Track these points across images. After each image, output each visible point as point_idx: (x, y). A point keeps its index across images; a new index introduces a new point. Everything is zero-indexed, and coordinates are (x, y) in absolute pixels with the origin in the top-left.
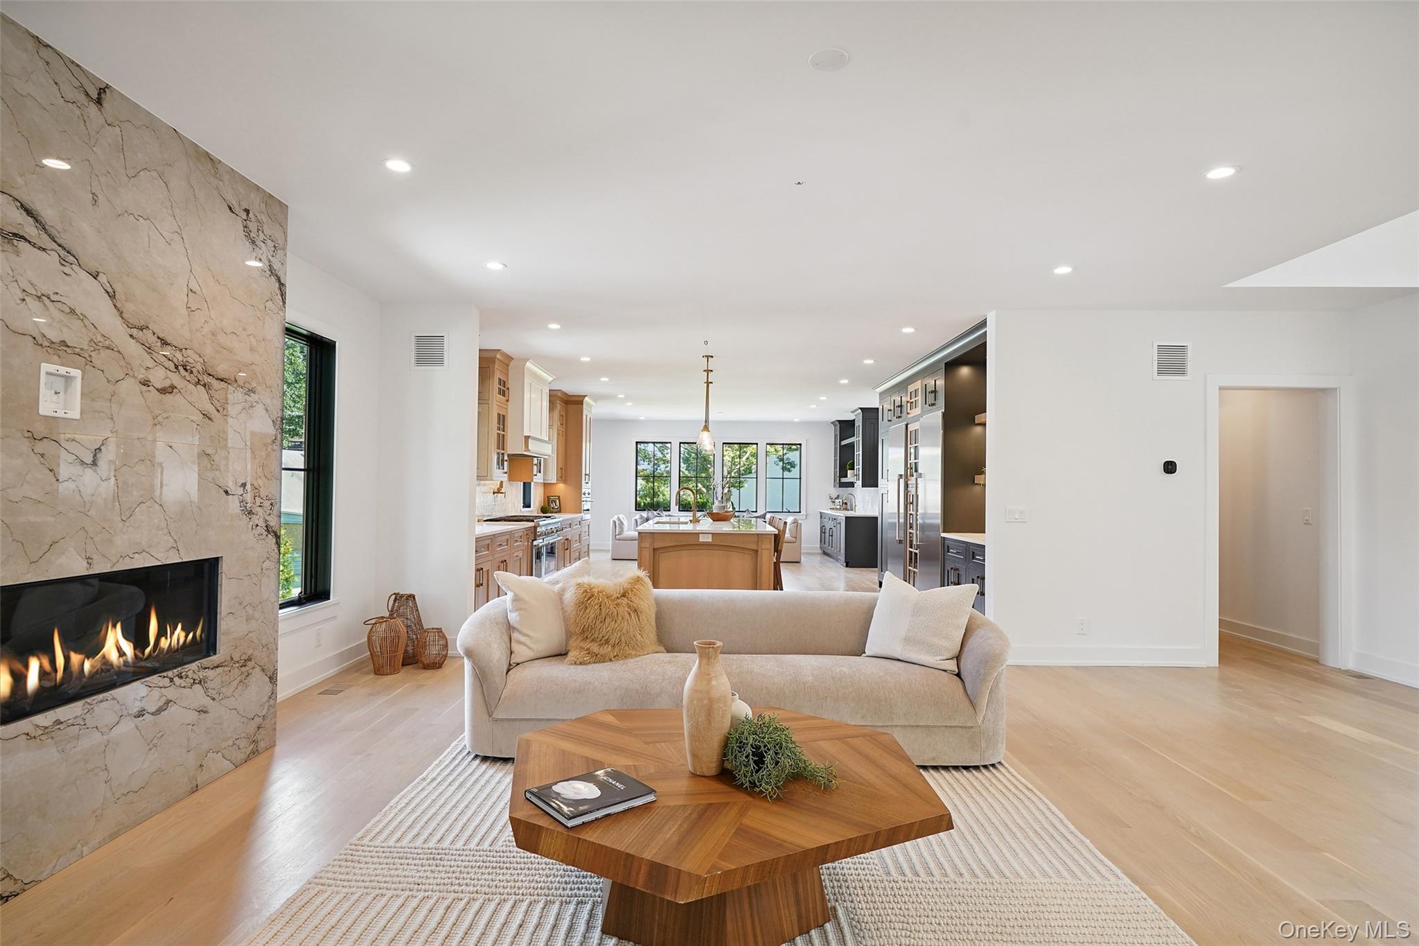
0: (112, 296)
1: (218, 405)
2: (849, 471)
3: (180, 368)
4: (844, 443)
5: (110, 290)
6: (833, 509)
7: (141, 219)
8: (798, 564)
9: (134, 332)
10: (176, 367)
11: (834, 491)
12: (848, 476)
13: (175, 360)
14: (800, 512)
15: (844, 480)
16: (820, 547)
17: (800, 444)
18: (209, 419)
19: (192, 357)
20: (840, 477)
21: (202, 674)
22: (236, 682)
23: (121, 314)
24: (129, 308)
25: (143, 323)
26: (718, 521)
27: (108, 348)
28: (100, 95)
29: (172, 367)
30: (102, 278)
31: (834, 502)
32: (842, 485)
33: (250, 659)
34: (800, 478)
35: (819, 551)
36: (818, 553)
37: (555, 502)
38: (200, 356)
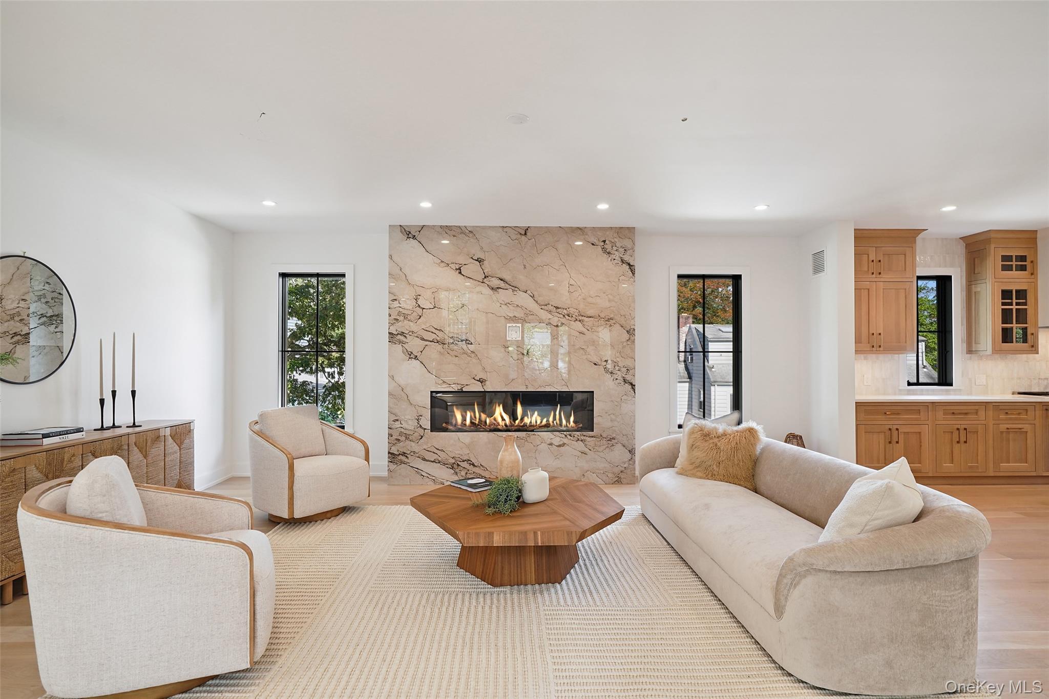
0: (533, 297)
1: (588, 328)
3: (566, 316)
5: (532, 295)
7: (545, 266)
9: (543, 307)
10: (564, 316)
13: (563, 314)
18: (583, 334)
19: (572, 310)
21: (582, 438)
22: (605, 447)
23: (537, 302)
24: (540, 300)
25: (547, 303)
27: (532, 315)
28: (525, 231)
29: (562, 316)
30: (529, 292)
33: (614, 439)
38: (577, 309)
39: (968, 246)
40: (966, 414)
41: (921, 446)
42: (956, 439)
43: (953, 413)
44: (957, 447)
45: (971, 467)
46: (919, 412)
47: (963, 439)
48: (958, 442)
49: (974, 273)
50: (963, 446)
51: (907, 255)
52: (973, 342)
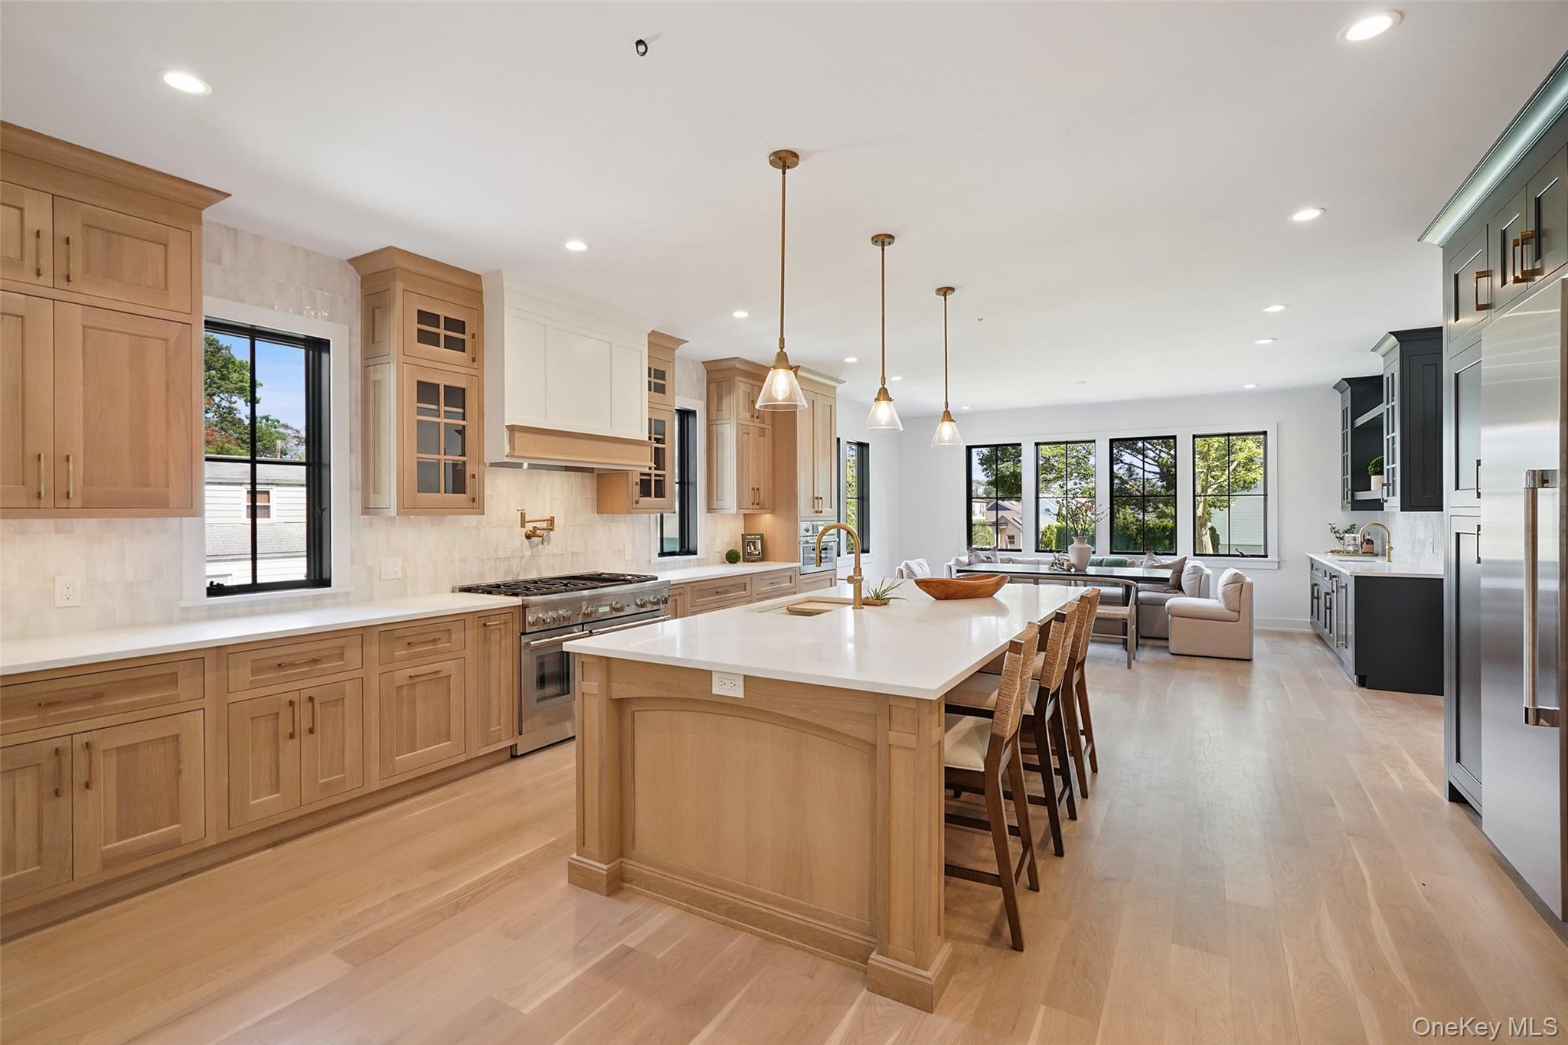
2: (1372, 477)
4: (1360, 421)
6: (1339, 552)
8: (1243, 665)
11: (1343, 518)
12: (1372, 489)
14: (1266, 556)
15: (1362, 496)
16: (1311, 623)
17: (1265, 433)
20: (1354, 491)
26: (947, 598)
31: (1341, 539)
32: (1358, 506)
34: (1266, 495)
35: (1310, 630)
36: (1303, 635)
37: (754, 544)
39: (365, 281)
40: (314, 661)
41: (180, 772)
42: (285, 727)
43: (280, 665)
44: (288, 748)
45: (327, 786)
46: (173, 679)
47: (306, 724)
48: (292, 736)
49: (373, 342)
50: (307, 741)
51: (170, 247)
52: (371, 490)
